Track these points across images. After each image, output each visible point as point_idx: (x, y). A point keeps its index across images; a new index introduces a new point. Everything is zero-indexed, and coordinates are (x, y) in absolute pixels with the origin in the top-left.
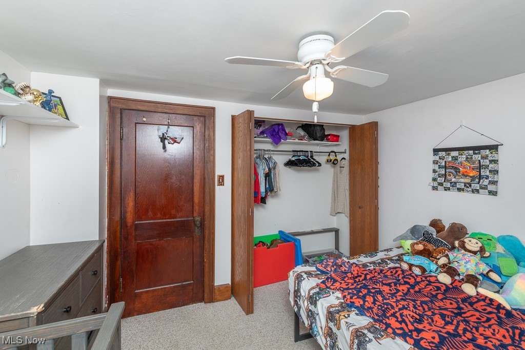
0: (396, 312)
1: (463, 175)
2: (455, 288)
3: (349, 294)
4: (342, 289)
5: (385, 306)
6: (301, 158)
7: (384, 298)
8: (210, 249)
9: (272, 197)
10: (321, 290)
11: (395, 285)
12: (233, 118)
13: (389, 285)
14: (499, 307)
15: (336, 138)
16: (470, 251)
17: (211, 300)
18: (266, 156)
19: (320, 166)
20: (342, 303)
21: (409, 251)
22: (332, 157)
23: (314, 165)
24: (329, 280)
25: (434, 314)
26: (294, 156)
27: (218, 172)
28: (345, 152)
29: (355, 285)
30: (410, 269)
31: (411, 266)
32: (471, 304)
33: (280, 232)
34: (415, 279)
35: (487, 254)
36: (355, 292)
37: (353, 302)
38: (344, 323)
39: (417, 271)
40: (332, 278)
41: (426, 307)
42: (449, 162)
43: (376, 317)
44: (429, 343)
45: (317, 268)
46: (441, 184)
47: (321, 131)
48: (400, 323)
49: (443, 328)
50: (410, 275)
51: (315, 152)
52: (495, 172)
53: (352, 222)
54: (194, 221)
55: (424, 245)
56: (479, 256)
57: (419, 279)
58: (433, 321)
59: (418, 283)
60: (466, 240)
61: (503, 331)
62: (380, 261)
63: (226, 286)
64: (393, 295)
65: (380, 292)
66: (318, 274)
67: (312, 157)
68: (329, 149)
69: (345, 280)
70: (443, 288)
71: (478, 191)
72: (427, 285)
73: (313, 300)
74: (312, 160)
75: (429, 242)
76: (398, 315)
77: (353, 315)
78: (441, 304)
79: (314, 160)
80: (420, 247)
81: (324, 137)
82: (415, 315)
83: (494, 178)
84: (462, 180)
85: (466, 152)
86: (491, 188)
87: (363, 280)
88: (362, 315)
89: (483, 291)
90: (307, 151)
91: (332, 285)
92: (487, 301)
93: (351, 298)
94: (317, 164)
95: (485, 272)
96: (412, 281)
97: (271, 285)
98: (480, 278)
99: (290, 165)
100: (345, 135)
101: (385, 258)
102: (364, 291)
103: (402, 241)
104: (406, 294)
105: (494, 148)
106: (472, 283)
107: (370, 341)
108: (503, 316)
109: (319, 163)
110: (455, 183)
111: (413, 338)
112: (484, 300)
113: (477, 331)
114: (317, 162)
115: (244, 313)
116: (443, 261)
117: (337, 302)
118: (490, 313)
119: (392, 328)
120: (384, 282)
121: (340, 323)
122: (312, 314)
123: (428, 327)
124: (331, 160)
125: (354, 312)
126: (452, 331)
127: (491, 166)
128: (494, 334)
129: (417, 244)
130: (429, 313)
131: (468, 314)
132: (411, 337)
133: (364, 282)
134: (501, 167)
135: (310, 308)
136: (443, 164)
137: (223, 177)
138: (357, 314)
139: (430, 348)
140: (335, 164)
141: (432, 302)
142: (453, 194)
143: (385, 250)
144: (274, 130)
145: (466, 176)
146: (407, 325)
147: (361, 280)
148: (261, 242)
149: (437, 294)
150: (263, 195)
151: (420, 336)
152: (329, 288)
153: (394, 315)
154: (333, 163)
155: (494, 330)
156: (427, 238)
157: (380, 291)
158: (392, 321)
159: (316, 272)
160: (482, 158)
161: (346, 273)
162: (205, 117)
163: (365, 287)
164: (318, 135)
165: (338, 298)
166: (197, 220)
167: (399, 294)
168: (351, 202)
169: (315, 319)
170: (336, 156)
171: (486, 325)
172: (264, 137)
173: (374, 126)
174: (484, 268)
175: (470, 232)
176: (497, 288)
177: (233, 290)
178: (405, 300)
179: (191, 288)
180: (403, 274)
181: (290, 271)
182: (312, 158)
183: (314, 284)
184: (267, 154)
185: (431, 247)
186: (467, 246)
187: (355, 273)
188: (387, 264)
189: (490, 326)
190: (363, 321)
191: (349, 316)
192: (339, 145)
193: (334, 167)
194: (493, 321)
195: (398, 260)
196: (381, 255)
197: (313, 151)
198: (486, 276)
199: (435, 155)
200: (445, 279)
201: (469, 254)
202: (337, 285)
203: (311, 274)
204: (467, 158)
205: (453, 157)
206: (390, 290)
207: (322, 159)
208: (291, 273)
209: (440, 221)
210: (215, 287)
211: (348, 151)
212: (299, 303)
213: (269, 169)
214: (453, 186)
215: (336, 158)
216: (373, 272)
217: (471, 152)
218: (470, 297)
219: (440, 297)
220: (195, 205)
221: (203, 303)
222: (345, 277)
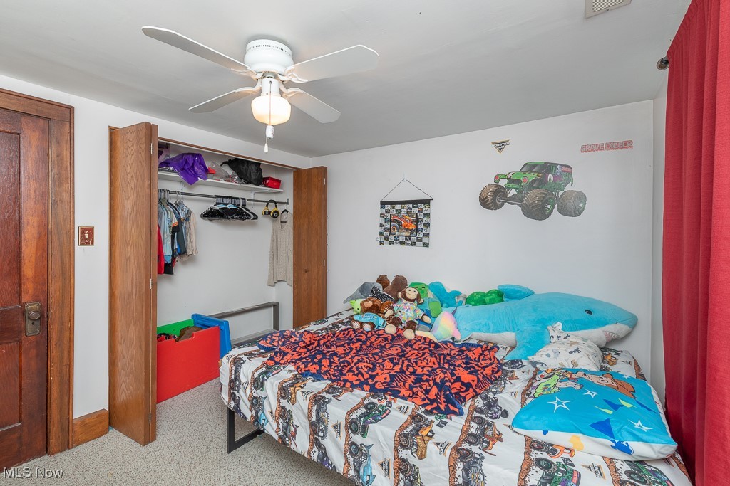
0: (352, 367)
1: (405, 228)
2: (399, 336)
3: (303, 363)
4: (294, 361)
5: (342, 365)
6: (229, 207)
7: (340, 357)
8: (62, 357)
9: (184, 263)
10: (268, 368)
11: (349, 344)
12: (113, 132)
13: (343, 345)
14: (431, 342)
15: (276, 184)
16: (409, 300)
17: (66, 445)
18: (172, 201)
19: (257, 218)
20: (296, 375)
21: (359, 311)
22: (272, 208)
23: (247, 217)
24: (279, 354)
25: (384, 361)
26: (217, 204)
27: (81, 221)
28: (287, 203)
29: (308, 353)
30: (361, 327)
31: (362, 324)
32: (411, 346)
33: (194, 316)
34: (366, 336)
35: (422, 301)
36: (310, 360)
37: (309, 370)
38: (301, 393)
39: (367, 328)
40: (281, 352)
41: (377, 357)
42: (394, 215)
43: (334, 378)
44: (382, 383)
45: (259, 346)
46: (386, 238)
47: (257, 171)
48: (357, 375)
49: (392, 369)
50: (362, 332)
51: (248, 200)
52: (427, 225)
53: (296, 291)
54: (23, 313)
55: (373, 301)
56: (416, 303)
57: (369, 335)
58: (384, 367)
59: (368, 338)
60: (407, 290)
61: (434, 359)
62: (331, 326)
63: (98, 415)
64: (348, 354)
65: (335, 354)
66: (262, 353)
67: (244, 206)
68: (267, 198)
69: (297, 350)
70: (390, 338)
71: (415, 243)
72: (377, 338)
73: (258, 383)
74: (245, 211)
75: (377, 297)
76: (354, 369)
77: (309, 383)
78: (389, 352)
79: (248, 210)
80: (370, 304)
81: (260, 181)
82: (369, 365)
83: (426, 231)
84: (404, 234)
85: (407, 205)
86: (425, 240)
87: (316, 347)
88: (318, 380)
89: (419, 333)
90: (238, 198)
91: (282, 359)
92: (423, 340)
93: (306, 366)
94: (252, 217)
95: (420, 318)
96: (364, 338)
97: (182, 394)
98: (417, 322)
99: (211, 216)
100: (288, 180)
101: (337, 323)
102: (319, 357)
103: (353, 301)
104: (358, 351)
105: (427, 202)
106: (412, 328)
107: (330, 400)
108: (433, 349)
109: (255, 215)
110: (398, 237)
111: (369, 384)
112: (420, 340)
113: (416, 364)
114: (252, 213)
115: (138, 445)
116: (389, 313)
117: (290, 376)
118: (425, 349)
119: (350, 382)
120: (338, 344)
121: (295, 396)
122: (257, 401)
123: (380, 372)
124: (269, 213)
125: (310, 381)
126: (398, 370)
127: (425, 219)
128: (427, 364)
129: (366, 301)
130: (381, 361)
131: (410, 354)
132: (367, 384)
133: (317, 348)
134: (432, 220)
135: (254, 394)
136: (389, 218)
137: (91, 230)
138: (313, 381)
139: (383, 387)
140: (275, 217)
141: (381, 352)
142: (397, 248)
143: (335, 315)
144: (187, 162)
145: (407, 229)
146: (363, 376)
147: (314, 347)
148: (164, 334)
149: (385, 344)
150: (169, 260)
151: (375, 380)
152: (279, 363)
153: (350, 370)
154: (273, 216)
155: (428, 360)
156: (376, 294)
157: (335, 352)
158: (350, 377)
159: (258, 351)
160: (419, 211)
161: (297, 343)
162: (49, 119)
163: (320, 352)
164: (253, 177)
165: (290, 371)
166: (32, 309)
167: (353, 352)
168: (294, 265)
169: (262, 405)
170: (276, 207)
171: (422, 358)
172: (169, 171)
173: (323, 171)
174: (420, 313)
175: (409, 283)
176: (428, 328)
177: (113, 418)
178: (358, 356)
179: (16, 435)
180: (355, 333)
181: (221, 358)
182: (245, 208)
183: (260, 364)
184: (174, 198)
185: (378, 302)
186: (408, 296)
187: (307, 341)
188: (338, 327)
189: (425, 359)
190: (320, 386)
191: (305, 385)
192: (280, 192)
193: (273, 221)
194: (427, 354)
195: (348, 322)
196: (331, 321)
197: (246, 198)
198: (421, 320)
199: (382, 208)
200: (391, 329)
201: (409, 303)
202: (288, 357)
203: (252, 354)
204: (408, 212)
205: (397, 210)
206: (345, 350)
207: (258, 210)
208: (224, 360)
209: (386, 276)
210: (74, 422)
211: (291, 202)
212: (237, 395)
213: (179, 220)
214: (396, 240)
215: (276, 209)
216: (326, 337)
217: (411, 206)
218: (410, 341)
219: (387, 346)
220: (24, 281)
221: (46, 456)
222: (296, 348)
